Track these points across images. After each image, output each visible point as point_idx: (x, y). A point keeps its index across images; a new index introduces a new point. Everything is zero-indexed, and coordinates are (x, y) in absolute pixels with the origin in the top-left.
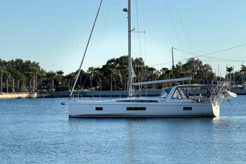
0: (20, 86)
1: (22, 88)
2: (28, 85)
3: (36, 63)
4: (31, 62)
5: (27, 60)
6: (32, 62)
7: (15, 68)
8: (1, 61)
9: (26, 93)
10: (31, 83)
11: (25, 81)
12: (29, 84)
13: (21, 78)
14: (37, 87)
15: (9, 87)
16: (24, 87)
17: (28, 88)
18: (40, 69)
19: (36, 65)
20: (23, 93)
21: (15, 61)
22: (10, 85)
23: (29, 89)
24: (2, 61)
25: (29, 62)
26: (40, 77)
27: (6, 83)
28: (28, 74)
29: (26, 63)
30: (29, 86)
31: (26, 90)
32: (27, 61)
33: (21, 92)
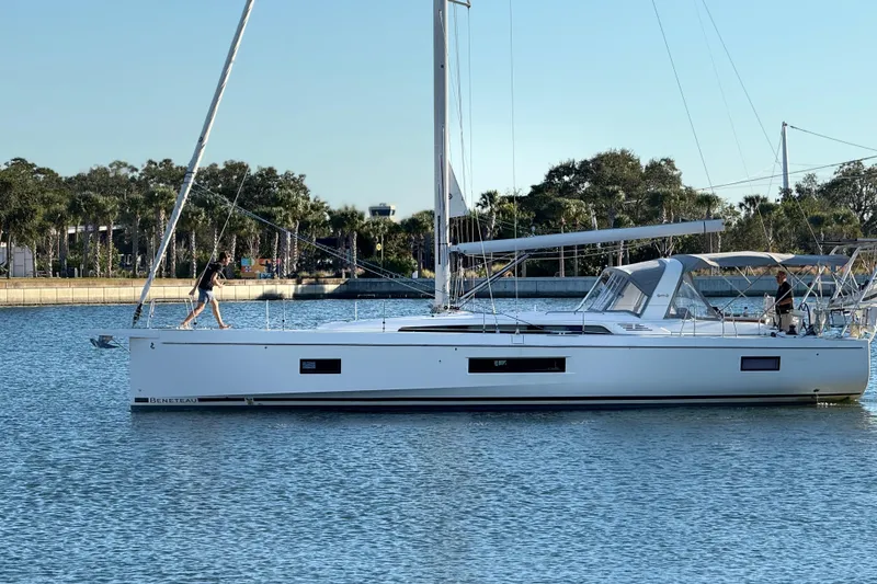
0: (238, 258)
1: (244, 262)
2: (266, 252)
3: (297, 176)
4: (278, 173)
5: (266, 166)
6: (280, 172)
7: (222, 192)
8: (174, 167)
9: (258, 283)
10: (278, 249)
11: (257, 239)
12: (271, 249)
13: (242, 227)
14: (300, 261)
15: (198, 261)
16: (252, 261)
17: (267, 265)
18: (308, 199)
19: (297, 184)
20: (250, 282)
21: (221, 167)
22: (205, 252)
23: (269, 266)
24: (177, 168)
25: (271, 171)
26: (308, 223)
27: (188, 245)
28: (269, 216)
29: (261, 175)
30: (269, 256)
31: (258, 272)
32: (264, 169)
33: (240, 278)
